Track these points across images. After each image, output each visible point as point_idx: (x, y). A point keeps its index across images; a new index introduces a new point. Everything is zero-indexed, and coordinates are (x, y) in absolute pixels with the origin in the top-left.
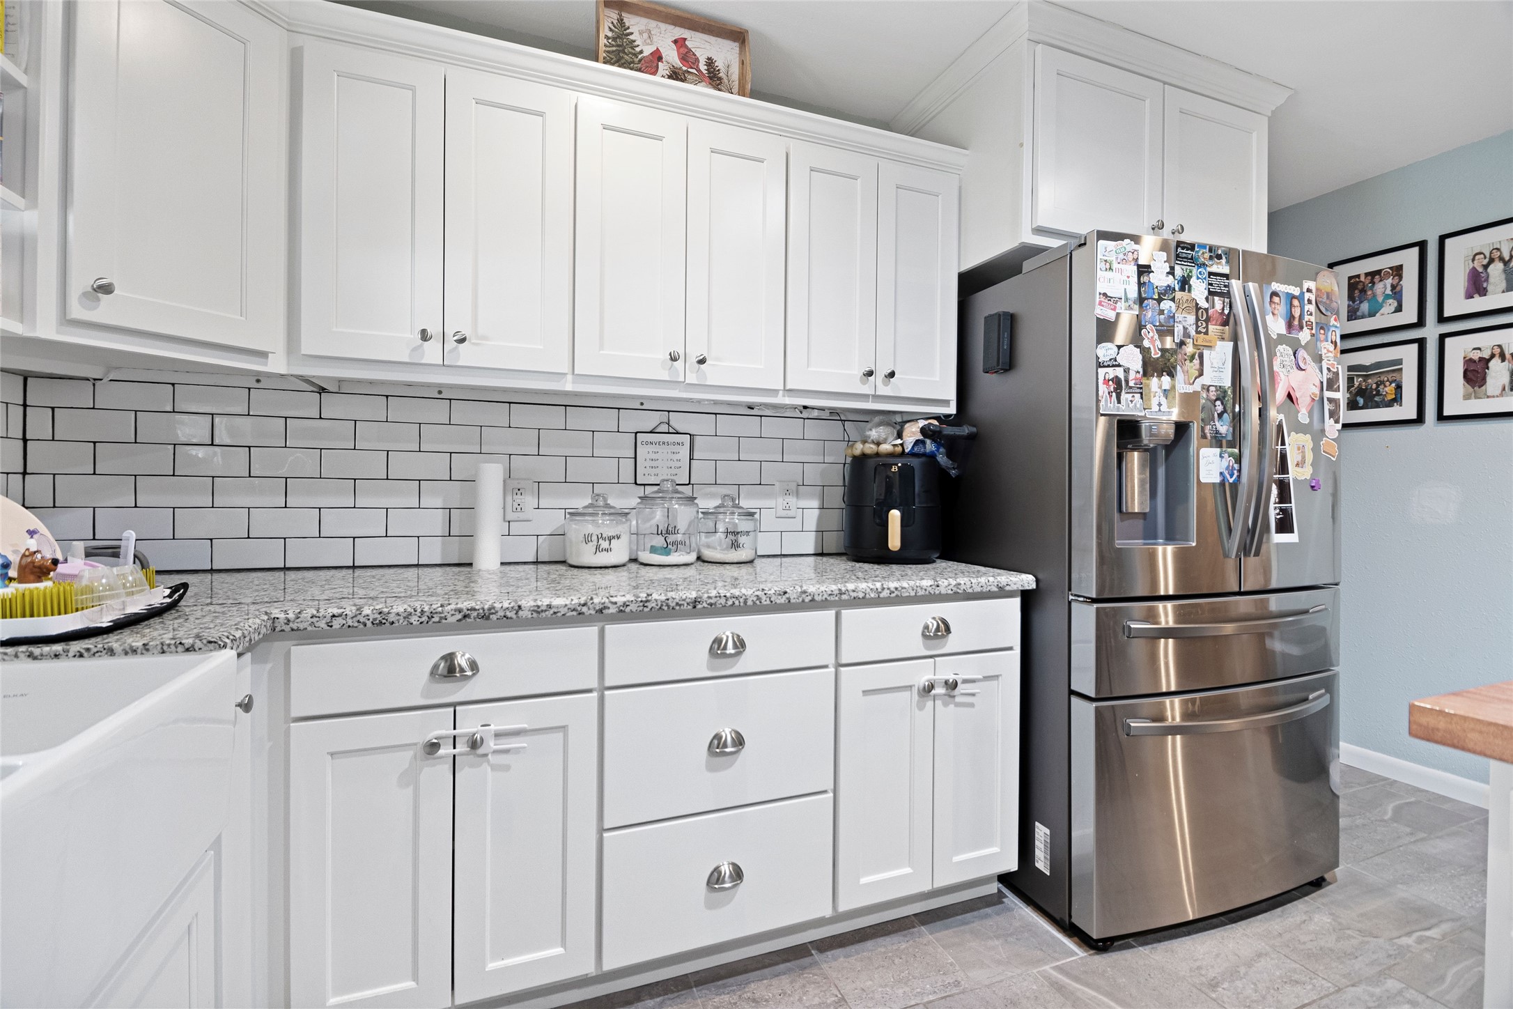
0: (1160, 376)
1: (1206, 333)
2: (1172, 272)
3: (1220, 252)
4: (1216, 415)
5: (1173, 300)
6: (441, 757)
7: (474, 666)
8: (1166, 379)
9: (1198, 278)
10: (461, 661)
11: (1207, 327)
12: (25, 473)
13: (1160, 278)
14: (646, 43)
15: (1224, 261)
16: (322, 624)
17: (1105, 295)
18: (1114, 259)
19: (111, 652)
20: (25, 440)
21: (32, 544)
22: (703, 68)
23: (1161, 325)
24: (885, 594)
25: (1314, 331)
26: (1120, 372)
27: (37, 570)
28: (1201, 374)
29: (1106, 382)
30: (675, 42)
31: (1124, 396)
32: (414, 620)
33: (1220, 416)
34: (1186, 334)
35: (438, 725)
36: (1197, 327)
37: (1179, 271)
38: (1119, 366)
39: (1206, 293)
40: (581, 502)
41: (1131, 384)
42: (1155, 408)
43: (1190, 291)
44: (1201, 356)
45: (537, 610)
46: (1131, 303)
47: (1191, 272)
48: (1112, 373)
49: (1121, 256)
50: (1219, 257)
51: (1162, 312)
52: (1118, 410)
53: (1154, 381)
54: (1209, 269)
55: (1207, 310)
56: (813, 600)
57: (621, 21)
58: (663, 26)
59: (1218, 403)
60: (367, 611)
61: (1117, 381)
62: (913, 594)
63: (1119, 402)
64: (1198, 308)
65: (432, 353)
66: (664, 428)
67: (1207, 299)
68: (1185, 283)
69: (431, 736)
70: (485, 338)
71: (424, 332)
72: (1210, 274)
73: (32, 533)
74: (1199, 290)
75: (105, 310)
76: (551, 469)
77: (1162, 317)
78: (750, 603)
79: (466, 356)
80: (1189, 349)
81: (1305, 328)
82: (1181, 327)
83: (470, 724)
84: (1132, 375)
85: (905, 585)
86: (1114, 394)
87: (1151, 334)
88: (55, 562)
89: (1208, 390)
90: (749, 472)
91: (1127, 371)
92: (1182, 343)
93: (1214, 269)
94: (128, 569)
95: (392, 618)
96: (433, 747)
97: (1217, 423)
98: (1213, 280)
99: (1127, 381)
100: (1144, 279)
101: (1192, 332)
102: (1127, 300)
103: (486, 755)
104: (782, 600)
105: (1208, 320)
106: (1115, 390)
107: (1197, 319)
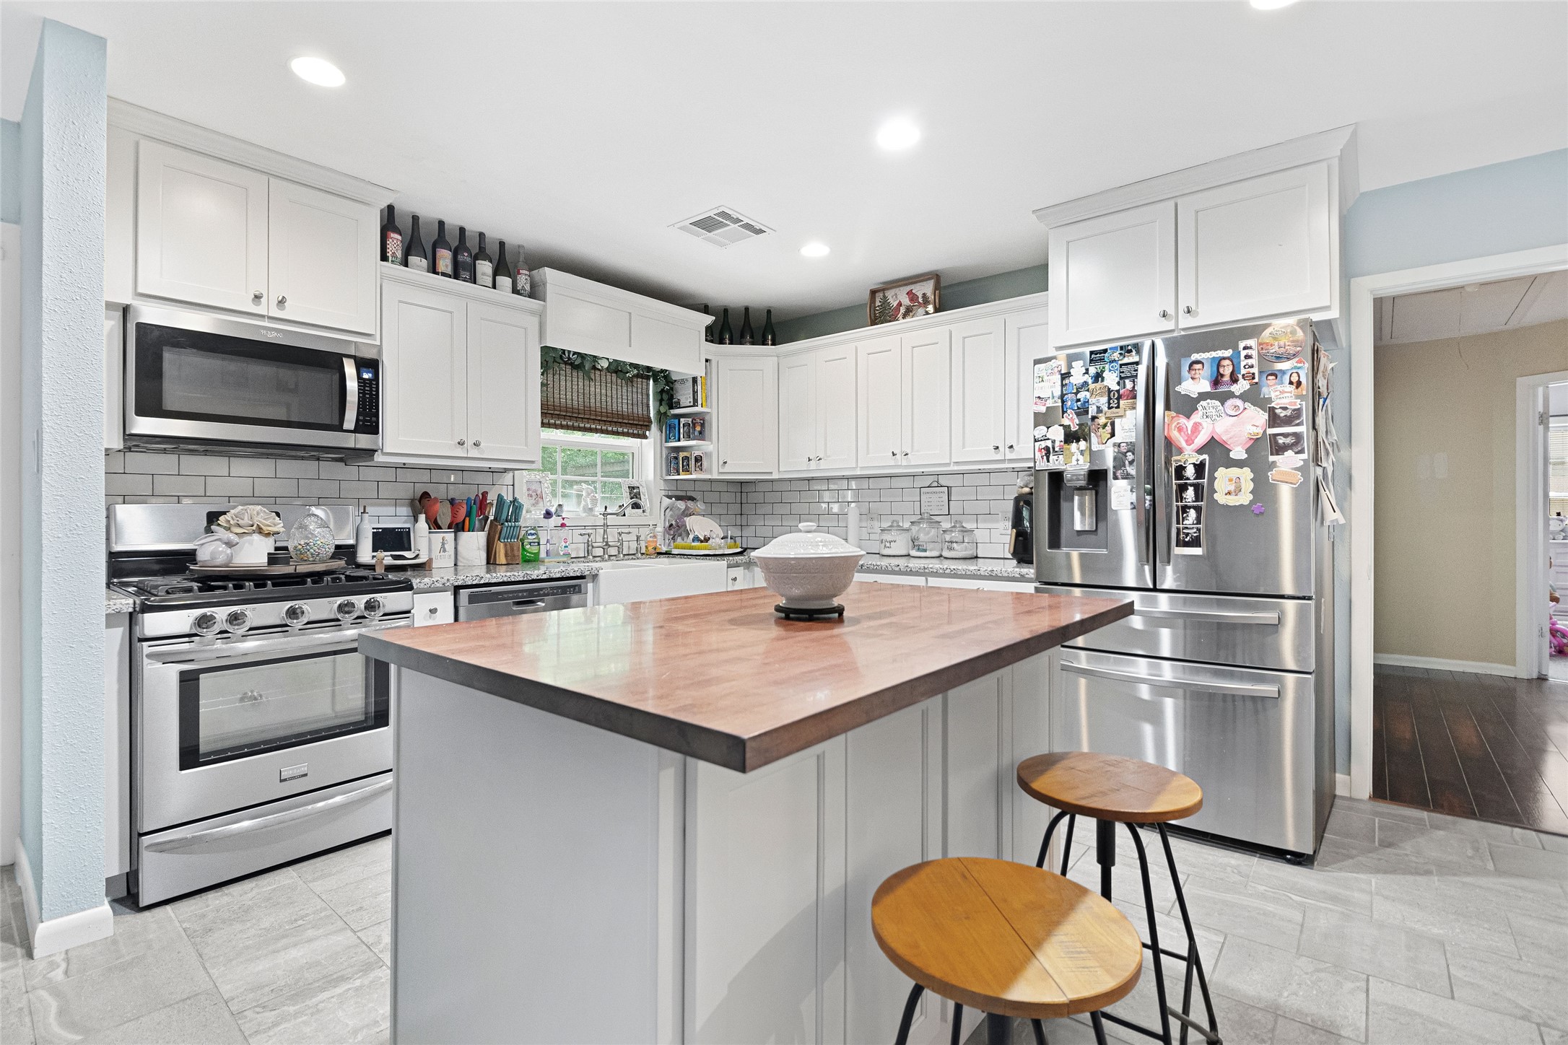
0: (1078, 441)
1: (1118, 407)
2: (1087, 372)
3: (1130, 348)
4: (1127, 463)
5: (1088, 390)
8: (1083, 444)
9: (1110, 371)
11: (1118, 403)
12: (741, 514)
13: (1078, 377)
14: (895, 301)
15: (1134, 353)
17: (1039, 397)
18: (1045, 374)
20: (741, 504)
22: (920, 300)
23: (1079, 408)
25: (1256, 380)
26: (1049, 444)
27: (707, 540)
28: (1113, 435)
29: (1040, 450)
30: (907, 294)
31: (1052, 457)
33: (1131, 463)
34: (1099, 410)
36: (1109, 404)
37: (1092, 370)
38: (1048, 439)
39: (1118, 379)
40: (885, 525)
41: (1057, 449)
42: (1074, 462)
43: (1103, 381)
44: (1113, 424)
46: (1056, 399)
47: (1104, 368)
48: (1043, 444)
49: (1050, 371)
50: (1130, 351)
51: (1078, 400)
52: (1048, 466)
53: (1074, 445)
54: (1120, 362)
55: (1118, 391)
56: (911, 570)
57: (884, 296)
58: (902, 288)
59: (1129, 454)
61: (1047, 449)
63: (1048, 461)
64: (1110, 391)
65: (813, 465)
66: (936, 484)
67: (1118, 383)
68: (1098, 377)
70: (829, 456)
71: (809, 458)
72: (1121, 365)
74: (1111, 380)
76: (884, 508)
77: (1079, 403)
78: (883, 568)
79: (823, 464)
80: (1102, 420)
81: (1241, 380)
82: (1095, 407)
84: (1057, 444)
86: (1045, 457)
87: (1071, 416)
88: (712, 538)
89: (1119, 446)
90: (982, 507)
91: (1054, 442)
92: (1094, 418)
93: (1126, 360)
97: (1128, 468)
98: (1124, 368)
99: (1054, 448)
100: (1066, 381)
101: (1105, 408)
102: (1053, 397)
104: (897, 569)
105: (1118, 399)
106: (1046, 454)
107: (1110, 399)
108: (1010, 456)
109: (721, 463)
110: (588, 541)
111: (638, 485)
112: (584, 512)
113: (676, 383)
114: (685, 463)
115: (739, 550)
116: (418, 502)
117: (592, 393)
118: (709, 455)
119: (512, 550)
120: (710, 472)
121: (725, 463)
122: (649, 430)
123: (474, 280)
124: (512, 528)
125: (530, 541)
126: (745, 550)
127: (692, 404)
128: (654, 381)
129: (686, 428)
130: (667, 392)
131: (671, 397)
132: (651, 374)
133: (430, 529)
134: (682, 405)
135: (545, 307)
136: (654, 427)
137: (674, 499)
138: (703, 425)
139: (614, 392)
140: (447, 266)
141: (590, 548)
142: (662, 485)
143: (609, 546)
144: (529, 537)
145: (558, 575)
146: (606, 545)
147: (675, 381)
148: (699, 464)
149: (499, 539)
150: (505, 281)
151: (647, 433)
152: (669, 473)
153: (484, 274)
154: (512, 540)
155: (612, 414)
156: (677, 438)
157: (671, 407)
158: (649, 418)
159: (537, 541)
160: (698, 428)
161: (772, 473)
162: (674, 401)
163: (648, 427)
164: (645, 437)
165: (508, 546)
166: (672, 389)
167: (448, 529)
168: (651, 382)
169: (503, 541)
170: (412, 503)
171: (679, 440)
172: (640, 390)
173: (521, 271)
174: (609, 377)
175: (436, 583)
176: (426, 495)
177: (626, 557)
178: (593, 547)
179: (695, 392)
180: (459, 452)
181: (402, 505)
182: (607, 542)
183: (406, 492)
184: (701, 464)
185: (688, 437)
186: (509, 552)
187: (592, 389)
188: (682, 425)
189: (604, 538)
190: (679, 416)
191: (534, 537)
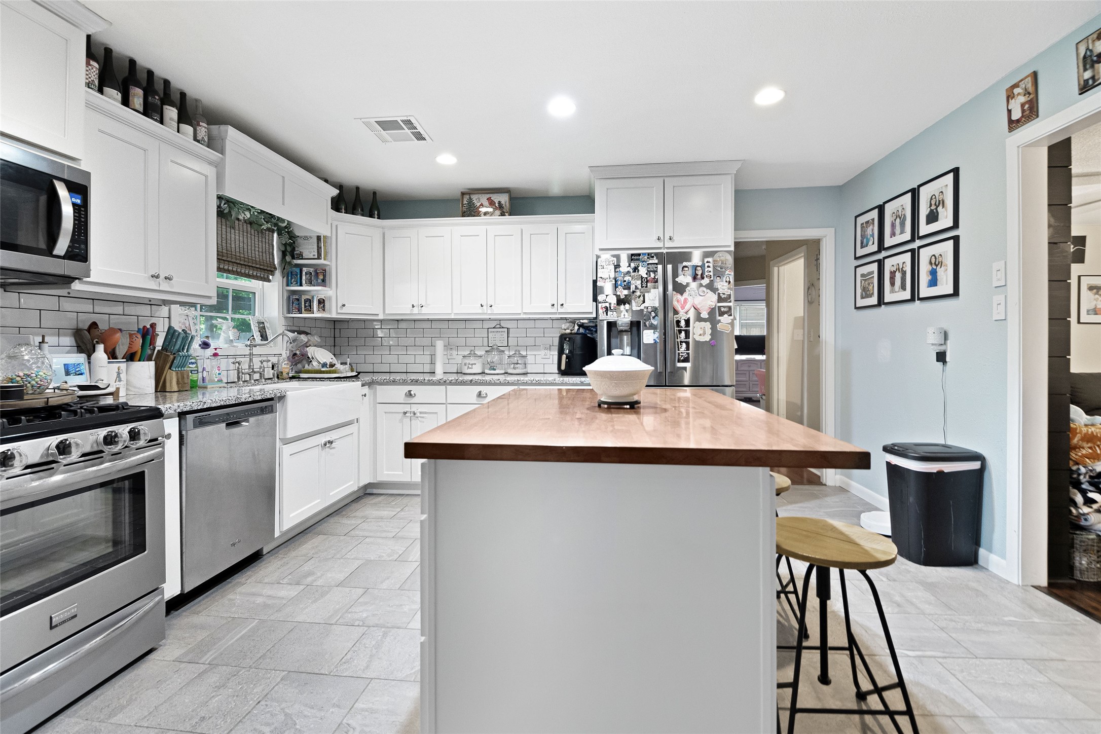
0: (624, 304)
1: (646, 287)
2: (629, 266)
3: (653, 255)
4: (651, 317)
5: (630, 276)
6: (407, 416)
7: (414, 394)
8: (627, 306)
9: (642, 266)
10: (412, 392)
11: (647, 284)
12: (334, 346)
13: (624, 267)
14: (478, 202)
15: (655, 258)
16: (382, 381)
17: (601, 277)
18: (604, 264)
19: (341, 381)
20: (335, 338)
21: (331, 361)
22: (497, 205)
23: (625, 286)
24: (534, 382)
25: (712, 279)
26: (607, 305)
27: (332, 365)
28: (644, 302)
29: (602, 308)
30: (487, 199)
31: (609, 313)
32: (401, 381)
33: (654, 318)
34: (636, 288)
35: (407, 408)
36: (642, 285)
37: (633, 265)
38: (607, 302)
39: (646, 271)
40: (466, 353)
41: (612, 308)
42: (622, 316)
43: (638, 272)
44: (644, 296)
45: (429, 381)
46: (611, 279)
47: (639, 264)
48: (604, 305)
49: (608, 263)
50: (653, 257)
51: (625, 281)
52: (607, 318)
53: (622, 307)
54: (647, 262)
55: (647, 278)
56: (508, 382)
57: (470, 198)
58: (483, 195)
59: (653, 313)
60: (391, 378)
61: (606, 308)
62: (545, 382)
63: (607, 315)
64: (642, 278)
65: (416, 310)
66: (499, 326)
67: (647, 274)
68: (636, 269)
69: (405, 410)
70: (429, 305)
71: (413, 305)
72: (648, 264)
73: (332, 359)
74: (643, 271)
75: (344, 310)
76: (462, 341)
77: (625, 283)
78: (488, 382)
79: (424, 310)
80: (638, 293)
81: (705, 278)
82: (634, 286)
83: (414, 408)
84: (612, 305)
85: (542, 379)
86: (605, 313)
87: (620, 290)
88: (335, 364)
89: (647, 308)
90: (530, 341)
91: (610, 304)
92: (634, 292)
93: (651, 262)
94: (347, 366)
95: (396, 380)
96: (405, 413)
97: (652, 320)
98: (650, 266)
99: (610, 308)
100: (618, 270)
101: (640, 287)
102: (610, 278)
103: (418, 417)
104: (498, 382)
105: (647, 282)
106: (605, 311)
107: (642, 282)
108: (561, 310)
109: (340, 305)
110: (239, 368)
111: (264, 321)
112: (226, 343)
113: (298, 239)
114: (307, 304)
115: (354, 374)
116: (87, 333)
117: (233, 239)
118: (330, 298)
119: (183, 378)
120: (330, 312)
121: (344, 305)
122: (273, 275)
123: (162, 122)
124: (185, 358)
125: (192, 369)
126: (359, 373)
127: (316, 257)
128: (279, 234)
129: (308, 276)
130: (290, 244)
131: (294, 250)
132: (275, 228)
133: (109, 359)
134: (305, 256)
135: (223, 161)
136: (278, 273)
137: (296, 333)
138: (324, 276)
139: (249, 240)
140: (140, 105)
141: (240, 374)
142: (283, 322)
143: (255, 372)
144: (191, 366)
145: (259, 398)
146: (252, 372)
147: (298, 236)
148: (322, 305)
149: (170, 368)
150: (188, 129)
151: (271, 277)
152: (289, 312)
153: (171, 119)
154: (182, 369)
155: (248, 259)
156: (299, 284)
157: (293, 258)
158: (275, 265)
159: (196, 369)
160: (321, 277)
161: (378, 315)
162: (295, 252)
163: (272, 272)
164: (269, 281)
165: (179, 375)
166: (294, 242)
167: (123, 359)
168: (275, 235)
169: (174, 369)
170: (77, 333)
171: (301, 285)
172: (267, 241)
173: (201, 124)
174: (245, 227)
175: (169, 410)
176: (94, 325)
177: (268, 381)
178: (243, 374)
179: (319, 248)
180: (152, 285)
181: (65, 335)
182: (253, 369)
183: (69, 321)
184: (324, 305)
185: (310, 283)
186: (180, 380)
187: (233, 236)
188: (304, 273)
189: (250, 366)
190: (301, 266)
191: (194, 366)
